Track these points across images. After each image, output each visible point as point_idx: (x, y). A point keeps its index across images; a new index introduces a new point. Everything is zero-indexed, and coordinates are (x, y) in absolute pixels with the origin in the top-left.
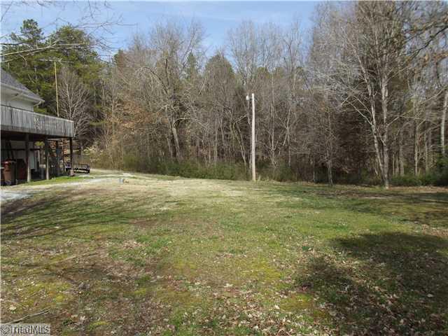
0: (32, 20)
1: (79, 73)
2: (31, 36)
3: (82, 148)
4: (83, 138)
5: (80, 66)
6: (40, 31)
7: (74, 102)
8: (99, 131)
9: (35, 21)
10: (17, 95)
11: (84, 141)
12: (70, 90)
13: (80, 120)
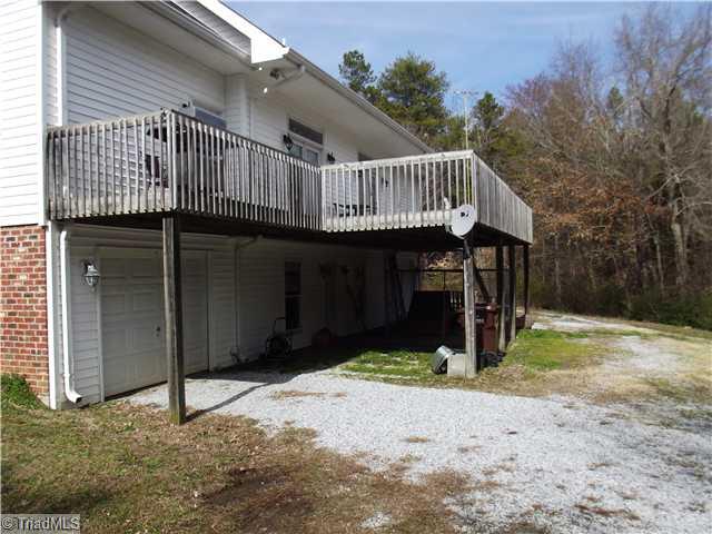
0: (356, 52)
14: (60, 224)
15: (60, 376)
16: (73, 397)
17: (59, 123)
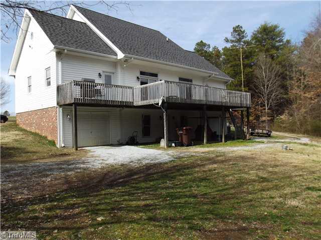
0: (239, 26)
1: (272, 57)
2: (238, 37)
3: (275, 116)
4: (276, 108)
5: (274, 52)
6: (244, 31)
7: (268, 81)
8: (289, 102)
9: (241, 25)
10: (210, 76)
11: (277, 110)
12: (265, 72)
13: (274, 94)
14: (60, 106)
15: (60, 141)
16: (63, 145)
17: (60, 83)
